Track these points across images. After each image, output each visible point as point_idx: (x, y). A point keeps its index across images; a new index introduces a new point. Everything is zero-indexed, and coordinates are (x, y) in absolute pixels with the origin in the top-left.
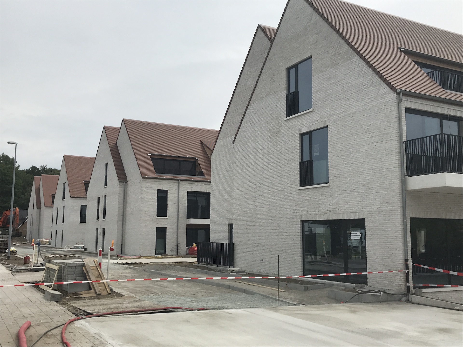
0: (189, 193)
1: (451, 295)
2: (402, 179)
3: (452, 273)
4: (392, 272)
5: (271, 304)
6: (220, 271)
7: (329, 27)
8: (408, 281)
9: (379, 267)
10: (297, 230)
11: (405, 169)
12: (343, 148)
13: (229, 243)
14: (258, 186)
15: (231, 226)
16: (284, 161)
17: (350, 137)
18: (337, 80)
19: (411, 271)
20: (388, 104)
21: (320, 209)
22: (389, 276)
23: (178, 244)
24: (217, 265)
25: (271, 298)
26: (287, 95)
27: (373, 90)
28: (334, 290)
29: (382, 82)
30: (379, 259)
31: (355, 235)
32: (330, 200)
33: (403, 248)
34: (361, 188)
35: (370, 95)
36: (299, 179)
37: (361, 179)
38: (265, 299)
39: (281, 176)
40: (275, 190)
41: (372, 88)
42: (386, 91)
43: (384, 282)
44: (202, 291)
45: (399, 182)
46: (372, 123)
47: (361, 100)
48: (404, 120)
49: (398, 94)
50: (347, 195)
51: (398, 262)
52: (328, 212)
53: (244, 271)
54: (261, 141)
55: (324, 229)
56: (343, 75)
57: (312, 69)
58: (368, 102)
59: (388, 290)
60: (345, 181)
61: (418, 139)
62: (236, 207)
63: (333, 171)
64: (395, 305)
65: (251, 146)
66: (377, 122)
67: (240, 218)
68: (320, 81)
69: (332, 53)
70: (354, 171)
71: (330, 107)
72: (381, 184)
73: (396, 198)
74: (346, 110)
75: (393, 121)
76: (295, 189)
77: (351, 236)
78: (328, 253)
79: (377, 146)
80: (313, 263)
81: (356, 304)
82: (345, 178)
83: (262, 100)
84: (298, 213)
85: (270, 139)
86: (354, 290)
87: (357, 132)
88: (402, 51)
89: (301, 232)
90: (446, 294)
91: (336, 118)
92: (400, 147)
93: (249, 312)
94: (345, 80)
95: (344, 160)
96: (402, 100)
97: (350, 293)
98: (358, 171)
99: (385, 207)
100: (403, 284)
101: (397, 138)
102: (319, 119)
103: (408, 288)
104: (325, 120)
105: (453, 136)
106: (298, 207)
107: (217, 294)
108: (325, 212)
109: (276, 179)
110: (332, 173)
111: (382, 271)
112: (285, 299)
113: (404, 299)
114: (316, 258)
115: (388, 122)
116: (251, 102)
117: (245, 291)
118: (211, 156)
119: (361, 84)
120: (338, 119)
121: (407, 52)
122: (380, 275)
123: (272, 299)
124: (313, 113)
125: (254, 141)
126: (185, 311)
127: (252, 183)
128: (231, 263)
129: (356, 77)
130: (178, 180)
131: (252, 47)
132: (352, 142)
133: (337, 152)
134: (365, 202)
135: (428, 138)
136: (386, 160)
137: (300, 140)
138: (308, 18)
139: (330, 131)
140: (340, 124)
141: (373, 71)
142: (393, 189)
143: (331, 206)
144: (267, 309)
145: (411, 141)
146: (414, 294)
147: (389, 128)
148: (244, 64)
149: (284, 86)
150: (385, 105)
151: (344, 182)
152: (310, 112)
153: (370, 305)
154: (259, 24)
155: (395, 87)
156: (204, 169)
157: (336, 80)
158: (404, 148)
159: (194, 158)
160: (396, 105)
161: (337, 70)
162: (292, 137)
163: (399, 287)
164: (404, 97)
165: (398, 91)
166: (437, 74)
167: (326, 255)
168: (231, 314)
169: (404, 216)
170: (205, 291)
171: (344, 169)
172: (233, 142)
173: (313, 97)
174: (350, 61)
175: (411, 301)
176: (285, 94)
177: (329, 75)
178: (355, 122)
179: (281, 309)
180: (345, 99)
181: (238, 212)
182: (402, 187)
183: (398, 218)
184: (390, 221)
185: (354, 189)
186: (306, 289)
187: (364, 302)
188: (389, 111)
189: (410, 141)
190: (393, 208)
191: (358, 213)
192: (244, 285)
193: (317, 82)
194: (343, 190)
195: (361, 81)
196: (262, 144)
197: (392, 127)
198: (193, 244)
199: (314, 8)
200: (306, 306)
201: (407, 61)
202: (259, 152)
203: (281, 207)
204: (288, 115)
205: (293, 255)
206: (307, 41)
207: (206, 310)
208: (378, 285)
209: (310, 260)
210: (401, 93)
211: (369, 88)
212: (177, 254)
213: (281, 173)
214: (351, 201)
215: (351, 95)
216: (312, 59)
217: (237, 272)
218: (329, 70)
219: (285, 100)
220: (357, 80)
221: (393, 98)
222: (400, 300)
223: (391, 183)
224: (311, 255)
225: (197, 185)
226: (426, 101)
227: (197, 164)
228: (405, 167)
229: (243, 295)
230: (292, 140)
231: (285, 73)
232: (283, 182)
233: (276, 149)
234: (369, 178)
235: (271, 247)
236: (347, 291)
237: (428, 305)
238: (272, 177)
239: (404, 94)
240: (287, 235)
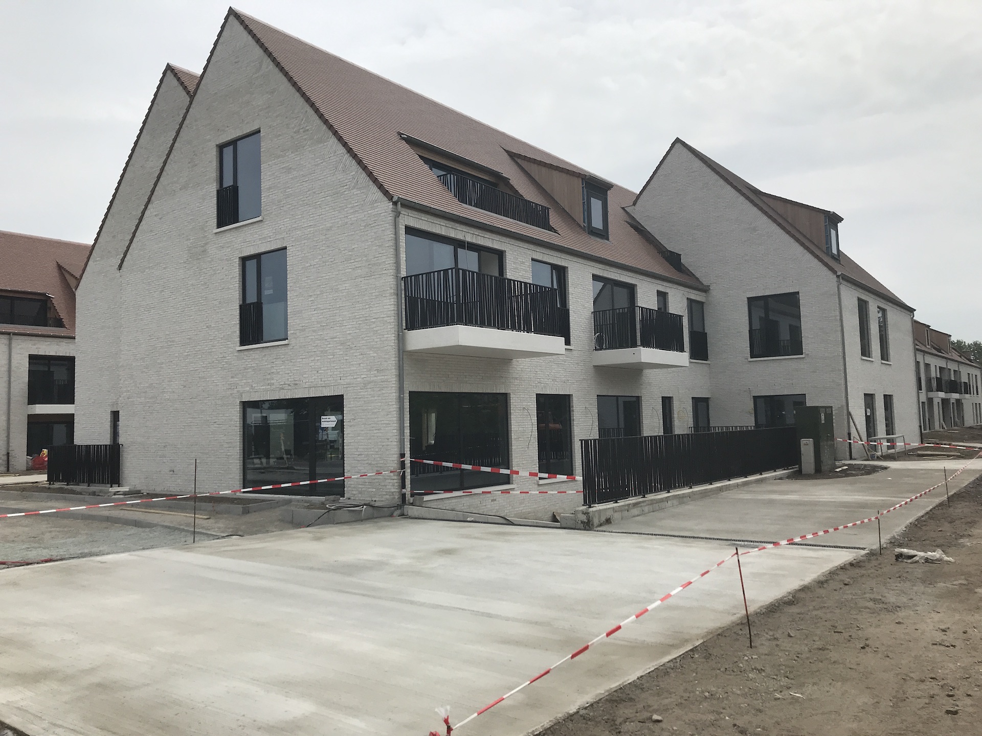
0: (31, 357)
1: (463, 502)
2: (399, 335)
3: (464, 466)
4: (382, 475)
5: (183, 540)
6: (94, 494)
7: (290, 84)
8: (403, 486)
9: (363, 468)
10: (234, 417)
11: (404, 319)
12: (311, 283)
13: (112, 444)
14: (166, 344)
15: (115, 415)
16: (213, 302)
17: (323, 266)
18: (303, 173)
19: (408, 471)
20: (380, 218)
21: (272, 381)
22: (376, 481)
23: (10, 452)
24: (87, 484)
25: (183, 530)
26: (218, 191)
27: (357, 194)
28: (293, 508)
29: (371, 183)
30: (363, 456)
31: (329, 421)
32: (290, 367)
33: (398, 437)
34: (339, 347)
35: (353, 202)
36: (238, 332)
37: (338, 334)
38: (173, 533)
39: (207, 327)
40: (196, 352)
41: (355, 192)
42: (377, 197)
43: (370, 490)
44: (53, 529)
45: (393, 338)
46: (357, 246)
47: (340, 209)
48: (403, 244)
49: (395, 203)
50: (317, 358)
51: (390, 459)
52: (286, 387)
53: (140, 491)
54: (171, 267)
55: (286, 415)
56: (312, 166)
57: (262, 150)
58: (350, 213)
59: (375, 501)
60: (313, 337)
61: (422, 274)
62: (124, 381)
63: (296, 321)
64: (383, 523)
65: (153, 275)
66: (363, 245)
67: (132, 400)
68: (274, 172)
69: (293, 128)
70: (328, 321)
71: (291, 216)
72: (368, 341)
73: (389, 362)
74: (316, 223)
75: (387, 245)
76: (231, 350)
77: (322, 423)
78: (288, 452)
79: (363, 282)
80: (263, 471)
81: (324, 528)
82: (314, 331)
83: (173, 195)
84: (235, 390)
85: (189, 264)
86: (322, 505)
87: (332, 260)
88: (403, 139)
89: (242, 420)
90: (457, 500)
91: (300, 235)
92: (397, 285)
93: (139, 556)
94: (314, 174)
95: (312, 303)
96: (400, 213)
97: (315, 510)
98: (335, 320)
99: (373, 377)
100: (397, 490)
101: (392, 272)
102: (272, 234)
103: (403, 496)
104: (283, 236)
105: (471, 273)
106: (236, 379)
107: (83, 532)
108: (281, 386)
109: (199, 333)
110: (294, 323)
111: (366, 474)
112: (209, 530)
113: (398, 512)
114: (268, 463)
115: (379, 246)
116: (153, 198)
117: (137, 524)
118: (76, 290)
119: (339, 183)
120: (303, 237)
121: (410, 141)
122: (363, 480)
123: (186, 532)
124: (263, 223)
125: (160, 266)
126: (11, 567)
127: (154, 340)
128: (115, 478)
129: (332, 172)
130: (9, 334)
131: (155, 102)
132: (325, 275)
133: (301, 291)
134: (345, 369)
135: (436, 273)
136: (376, 306)
137: (241, 267)
138: (254, 65)
139: (291, 255)
140: (306, 244)
141: (358, 164)
142: (386, 348)
143: (290, 376)
144: (173, 548)
145: (413, 277)
146: (412, 504)
147: (381, 255)
148: (141, 130)
149: (212, 175)
150: (376, 219)
151: (312, 339)
152: (258, 222)
153: (345, 527)
154: (169, 63)
155: (391, 193)
156: (63, 315)
157: (301, 174)
158: (403, 288)
159: (44, 295)
160: (391, 221)
161: (302, 157)
162: (227, 262)
163: (390, 495)
164: (403, 209)
165: (395, 199)
166: (452, 178)
167: (285, 456)
168: (105, 562)
169: (401, 389)
170: (58, 529)
171: (313, 318)
172: (120, 267)
173: (262, 198)
174: (322, 145)
175: (408, 515)
176: (215, 189)
177: (288, 164)
178: (331, 243)
179: (201, 545)
180: (315, 204)
181: (128, 391)
182: (399, 347)
183: (391, 393)
184: (380, 398)
185: (327, 349)
186: (246, 512)
187: (337, 523)
188: (381, 229)
189: (411, 277)
190: (386, 377)
191: (332, 387)
192: (137, 513)
193: (269, 174)
194: (310, 351)
195: (339, 178)
196: (173, 273)
197: (385, 254)
198: (41, 451)
199: (266, 50)
200: (243, 537)
201: (411, 156)
202: (169, 285)
203: (208, 380)
204: (219, 225)
205: (226, 459)
206: (254, 103)
207: (57, 560)
208: (360, 495)
209: (259, 466)
210: (399, 203)
211: (352, 191)
212: (8, 470)
213: (208, 322)
214: (322, 369)
215: (324, 199)
216: (262, 134)
217: (125, 494)
218: (290, 156)
219: (215, 198)
220: (333, 176)
221: (387, 209)
222: (391, 515)
223: (383, 339)
224: (260, 458)
225: (49, 343)
226: (435, 218)
227: (49, 305)
228: (404, 316)
229: (133, 530)
230: (227, 268)
231: (215, 153)
232: (210, 338)
233: (198, 281)
234: (351, 332)
235: (189, 448)
236: (313, 509)
237: (431, 519)
238: (191, 329)
239: (403, 205)
240: (218, 426)
